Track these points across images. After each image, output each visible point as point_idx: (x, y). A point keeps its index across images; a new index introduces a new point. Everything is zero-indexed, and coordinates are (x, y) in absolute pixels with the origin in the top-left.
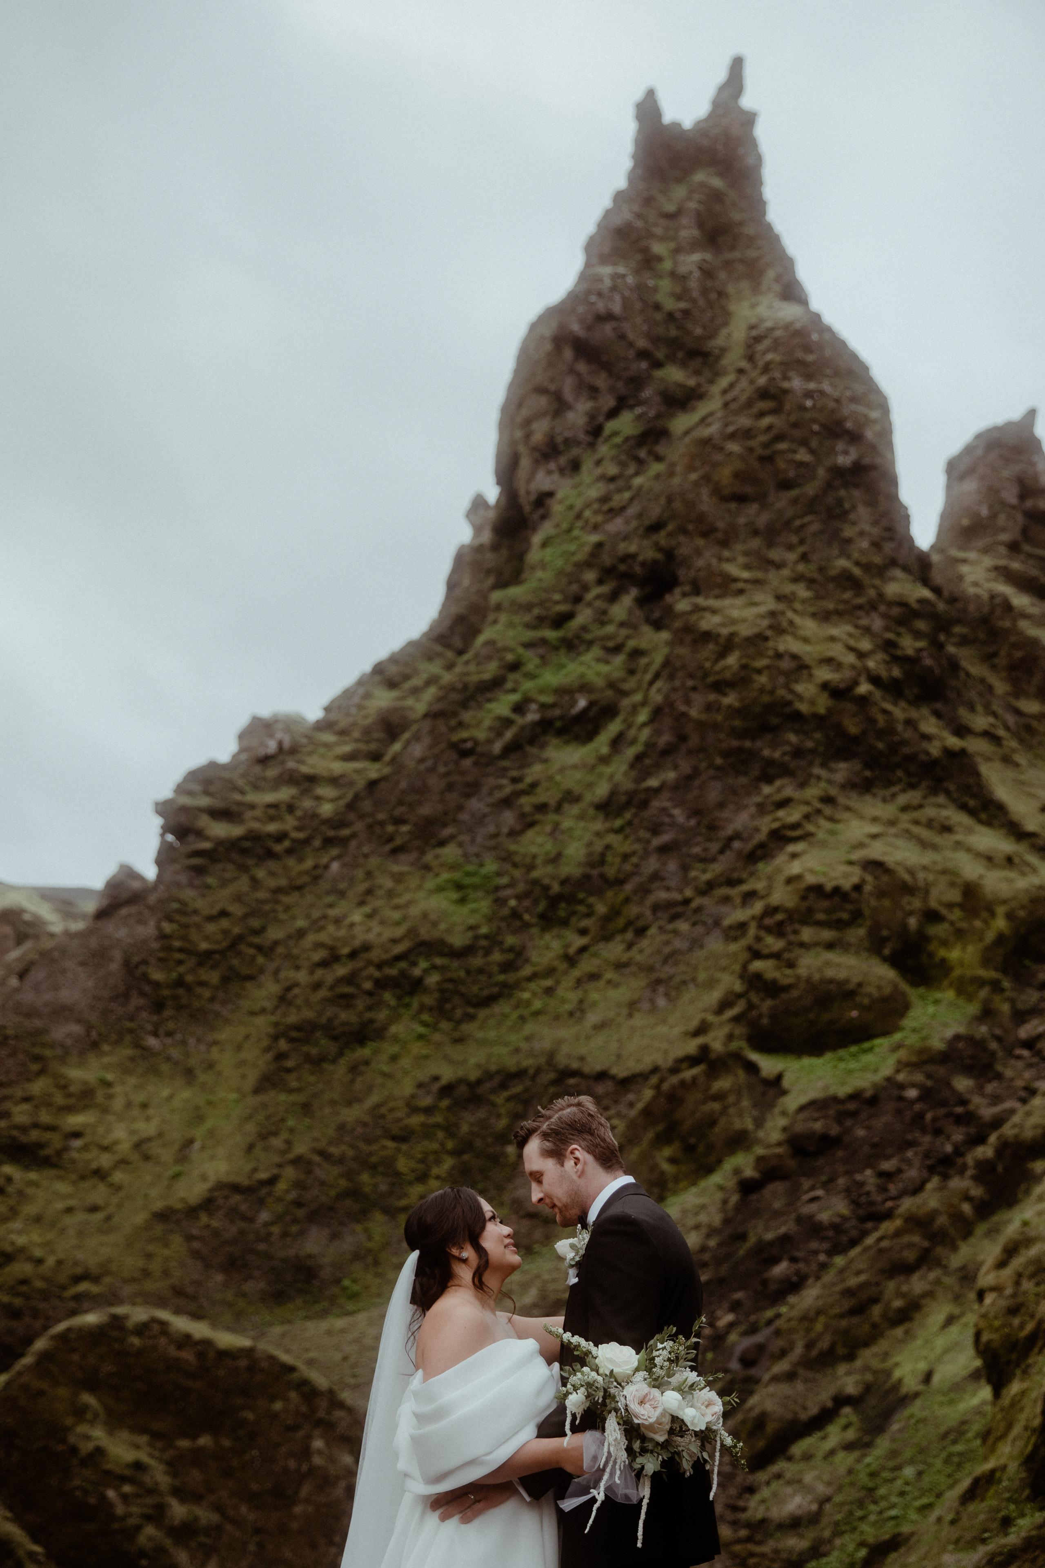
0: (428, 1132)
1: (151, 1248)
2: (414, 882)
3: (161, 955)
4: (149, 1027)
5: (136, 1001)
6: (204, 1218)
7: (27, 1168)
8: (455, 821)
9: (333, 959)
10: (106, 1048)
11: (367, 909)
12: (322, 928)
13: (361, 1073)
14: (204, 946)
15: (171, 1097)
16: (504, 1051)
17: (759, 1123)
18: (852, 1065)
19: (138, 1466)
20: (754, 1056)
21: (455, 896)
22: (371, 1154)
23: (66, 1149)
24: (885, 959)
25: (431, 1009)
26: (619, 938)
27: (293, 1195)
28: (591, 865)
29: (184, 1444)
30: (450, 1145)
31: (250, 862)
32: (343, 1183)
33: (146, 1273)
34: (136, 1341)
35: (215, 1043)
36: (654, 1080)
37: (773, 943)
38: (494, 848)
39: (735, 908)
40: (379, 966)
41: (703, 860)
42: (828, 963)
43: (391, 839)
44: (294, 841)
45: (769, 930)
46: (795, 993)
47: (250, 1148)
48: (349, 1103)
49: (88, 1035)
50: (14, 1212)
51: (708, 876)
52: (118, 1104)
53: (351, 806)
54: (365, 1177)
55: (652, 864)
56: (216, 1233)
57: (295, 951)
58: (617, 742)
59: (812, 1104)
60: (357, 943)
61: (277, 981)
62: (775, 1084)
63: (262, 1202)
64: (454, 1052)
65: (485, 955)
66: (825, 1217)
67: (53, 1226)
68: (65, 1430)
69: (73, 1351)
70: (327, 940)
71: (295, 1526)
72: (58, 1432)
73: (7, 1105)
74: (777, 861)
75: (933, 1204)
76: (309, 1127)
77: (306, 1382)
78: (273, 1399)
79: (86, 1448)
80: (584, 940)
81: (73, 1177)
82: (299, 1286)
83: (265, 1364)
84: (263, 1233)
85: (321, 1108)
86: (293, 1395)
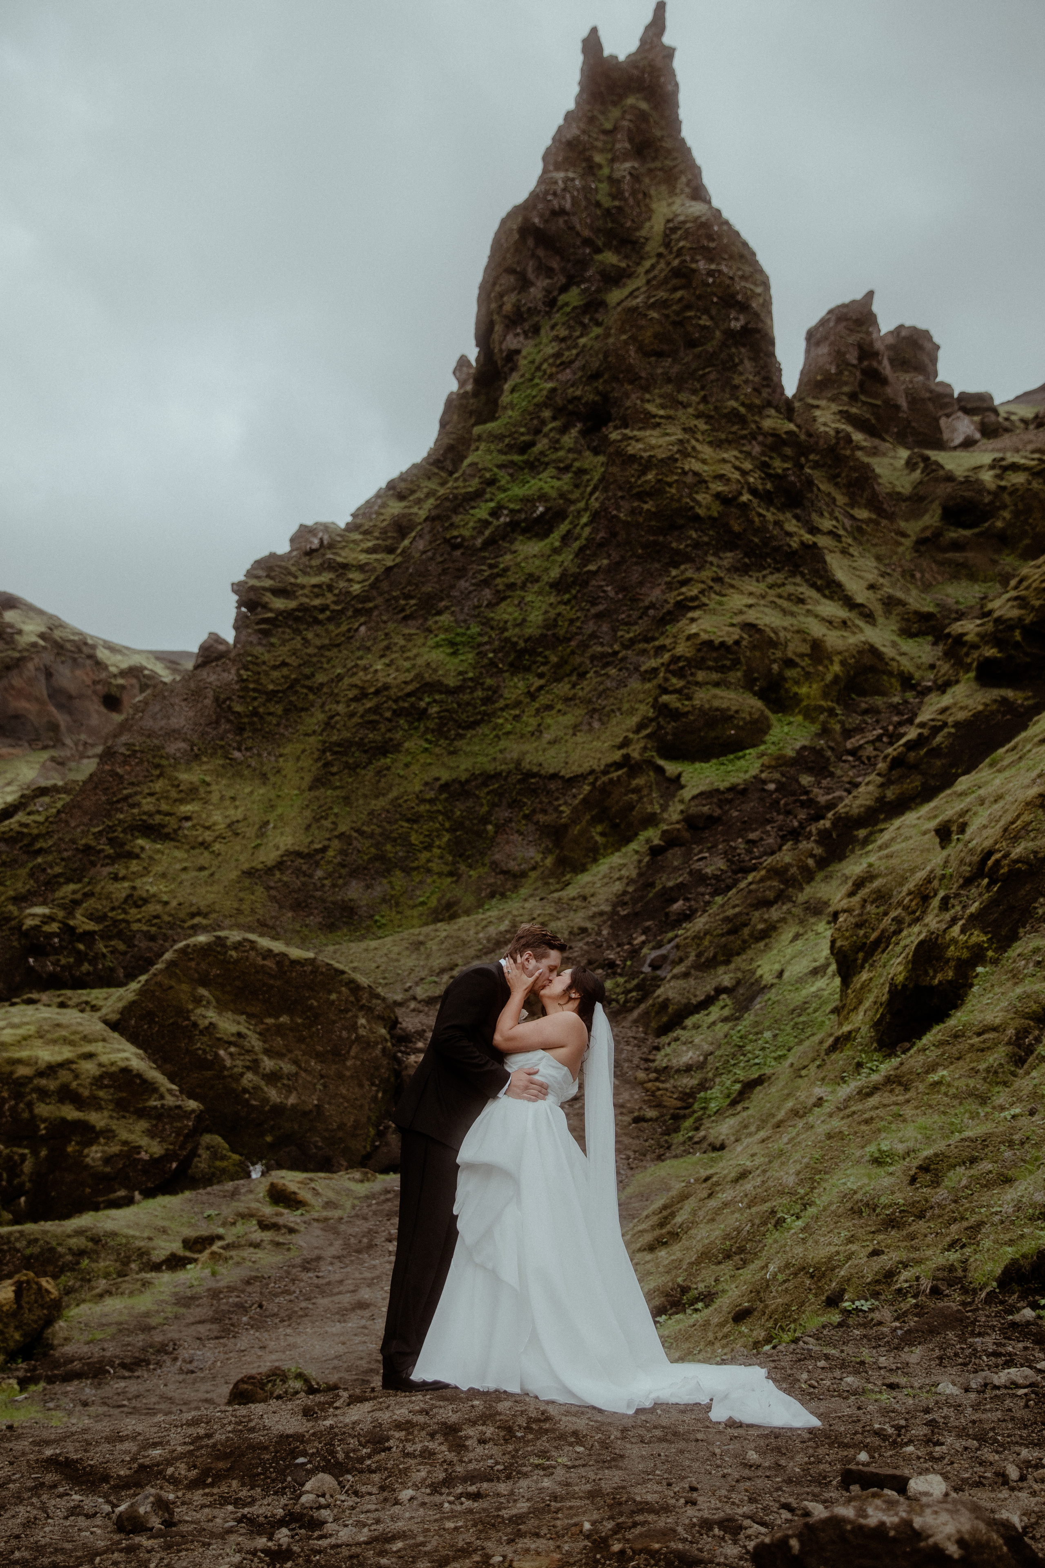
0: (432, 816)
1: (241, 895)
2: (420, 641)
3: (241, 693)
4: (235, 745)
5: (224, 726)
6: (278, 875)
7: (154, 841)
8: (449, 596)
9: (363, 695)
10: (205, 759)
11: (387, 660)
12: (355, 674)
13: (385, 776)
14: (271, 687)
15: (252, 792)
16: (485, 759)
17: (664, 808)
18: (730, 768)
19: (239, 1035)
20: (661, 762)
21: (449, 650)
22: (392, 831)
23: (180, 828)
24: (755, 694)
25: (433, 731)
26: (567, 679)
27: (339, 859)
28: (547, 627)
29: (270, 1021)
30: (447, 825)
31: (302, 627)
32: (373, 851)
33: (239, 911)
34: (233, 953)
35: (281, 755)
36: (591, 779)
37: (676, 682)
38: (478, 616)
39: (649, 658)
40: (396, 701)
41: (626, 624)
42: (715, 697)
43: (403, 610)
44: (333, 611)
45: (674, 673)
46: (691, 718)
47: (308, 827)
48: (377, 797)
49: (192, 750)
50: (147, 871)
51: (631, 635)
52: (215, 798)
53: (373, 586)
54: (389, 847)
55: (591, 626)
56: (286, 884)
57: (336, 690)
58: (566, 538)
59: (701, 794)
60: (380, 684)
61: (324, 712)
62: (676, 782)
63: (317, 864)
64: (451, 761)
65: (472, 692)
66: (709, 870)
67: (174, 879)
68: (188, 1011)
69: (192, 959)
70: (359, 683)
71: (348, 1073)
72: (183, 1013)
73: (138, 798)
74: (680, 624)
75: (787, 859)
76: (349, 813)
77: (352, 981)
78: (330, 992)
79: (203, 1023)
80: (542, 682)
81: (187, 847)
82: (345, 920)
83: (324, 970)
84: (319, 884)
85: (357, 800)
86: (343, 989)
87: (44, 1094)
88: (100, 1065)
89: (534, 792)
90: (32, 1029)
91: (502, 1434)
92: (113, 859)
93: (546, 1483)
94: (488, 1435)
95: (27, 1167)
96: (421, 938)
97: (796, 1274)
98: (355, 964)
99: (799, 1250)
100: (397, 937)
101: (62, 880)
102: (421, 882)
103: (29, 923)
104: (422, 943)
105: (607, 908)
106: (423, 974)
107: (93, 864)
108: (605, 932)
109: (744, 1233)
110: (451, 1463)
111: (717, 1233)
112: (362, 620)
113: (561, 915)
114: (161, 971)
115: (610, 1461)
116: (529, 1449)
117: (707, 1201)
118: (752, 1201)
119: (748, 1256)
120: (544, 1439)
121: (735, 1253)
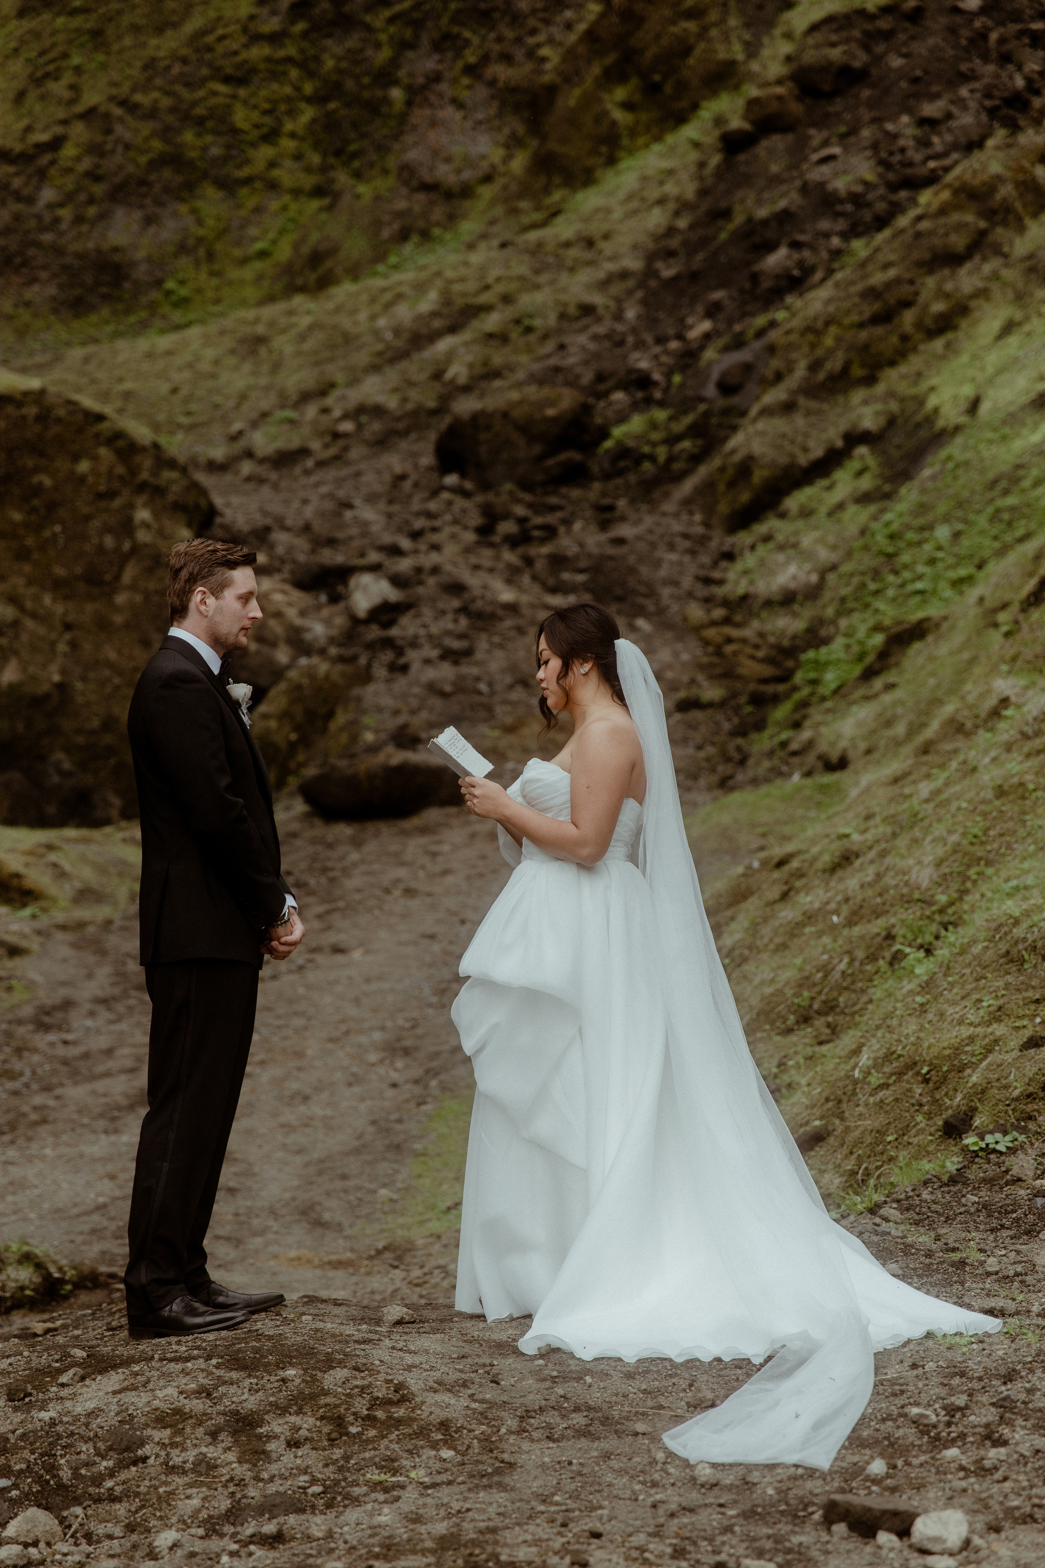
0: (275, 70)
17: (752, 50)
22: (195, 104)
27: (86, 164)
30: (308, 88)
32: (157, 145)
47: (20, 97)
48: (160, 30)
54: (188, 136)
59: (829, 20)
63: (42, 174)
66: (840, 185)
71: (118, 619)
75: (995, 168)
76: (104, 66)
77: (119, 434)
78: (76, 458)
82: (104, 290)
83: (62, 412)
84: (47, 218)
85: (120, 38)
86: (103, 451)
91: (326, 1429)
93: (386, 1516)
94: (303, 1433)
96: (261, 329)
97: (900, 1074)
98: (128, 385)
99: (911, 1027)
100: (213, 328)
102: (258, 210)
104: (261, 340)
105: (634, 263)
106: (265, 404)
108: (631, 314)
109: (836, 975)
110: (241, 1483)
111: (788, 974)
113: (543, 279)
115: (491, 1475)
116: (367, 1455)
117: (778, 906)
118: (854, 913)
119: (840, 1019)
120: (393, 1436)
121: (819, 1013)
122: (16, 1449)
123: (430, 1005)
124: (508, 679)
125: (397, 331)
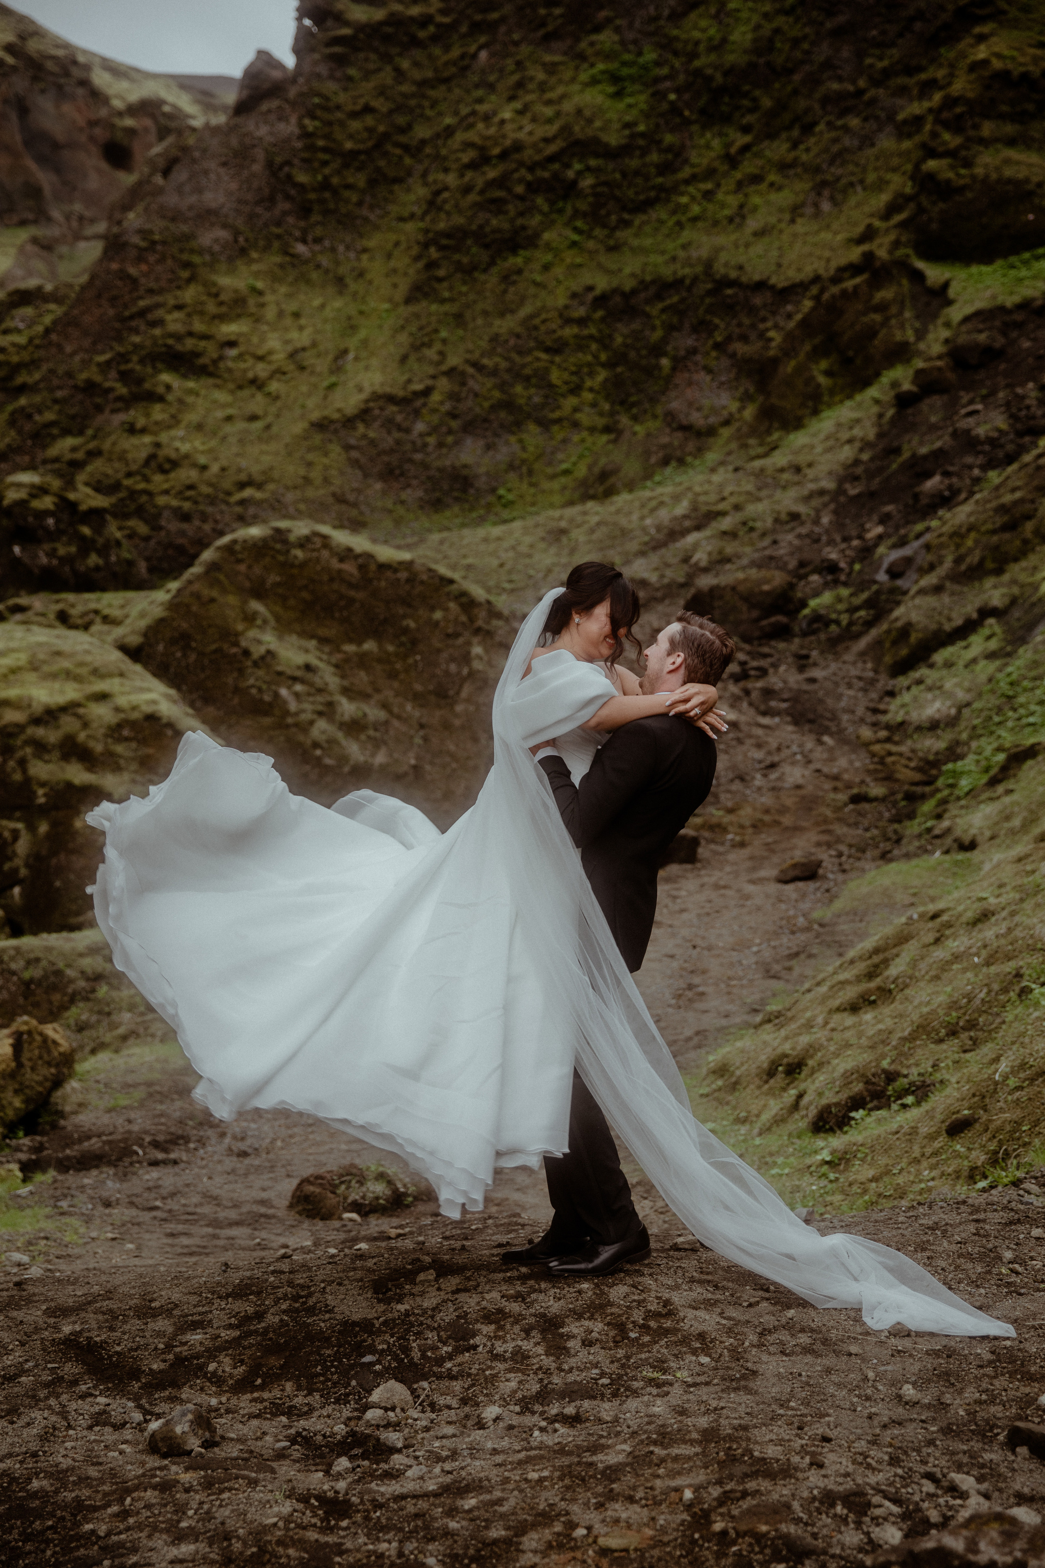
0: (581, 344)
1: (310, 457)
2: (568, 74)
3: (305, 155)
4: (297, 233)
6: (361, 428)
7: (185, 376)
9: (483, 160)
10: (254, 255)
11: (518, 105)
12: (471, 126)
13: (514, 283)
14: (349, 145)
15: (323, 306)
16: (660, 259)
17: (921, 335)
18: (1024, 273)
19: (308, 667)
20: (920, 265)
21: (611, 89)
22: (524, 366)
23: (221, 358)
25: (585, 215)
26: (784, 135)
27: (447, 406)
28: (758, 51)
29: (350, 648)
30: (603, 357)
31: (394, 50)
32: (497, 394)
33: (307, 480)
34: (299, 553)
35: (365, 250)
36: (814, 290)
37: (950, 139)
38: (653, 34)
39: (911, 100)
40: (531, 169)
42: (1008, 161)
43: (543, 24)
44: (439, 26)
45: (946, 125)
46: (969, 195)
47: (404, 359)
48: (502, 315)
49: (236, 241)
50: (175, 421)
51: (885, 63)
52: (270, 313)
54: (519, 389)
55: (824, 50)
56: (373, 443)
57: (444, 152)
59: (978, 314)
60: (508, 143)
61: (426, 184)
62: (940, 295)
63: (417, 413)
64: (609, 261)
65: (642, 156)
66: (981, 431)
67: (214, 434)
68: (237, 634)
69: (239, 561)
70: (477, 140)
71: (457, 722)
72: (230, 636)
73: (160, 313)
74: (962, 45)
76: (462, 339)
77: (464, 594)
78: (433, 609)
79: (258, 651)
80: (747, 139)
81: (231, 386)
82: (456, 494)
83: (424, 577)
84: (419, 442)
85: (474, 319)
86: (452, 605)
87: (41, 748)
88: (118, 710)
89: (729, 308)
90: (22, 658)
91: (612, 1333)
92: (127, 402)
93: (659, 1408)
94: (595, 1335)
95: (22, 847)
96: (563, 524)
97: (1032, 1080)
98: (470, 561)
100: (530, 522)
101: (55, 431)
102: (565, 441)
103: (12, 496)
104: (563, 532)
105: (829, 484)
107: (99, 409)
108: (825, 520)
109: (977, 1002)
110: (547, 1372)
111: (942, 998)
112: (483, 39)
113: (764, 493)
114: (198, 577)
115: (738, 1380)
116: (643, 1356)
117: (931, 948)
118: (991, 956)
119: (980, 1034)
120: (663, 1343)
121: (963, 1028)
122: (379, 1332)
123: (669, 1006)
124: (731, 775)
125: (659, 528)
